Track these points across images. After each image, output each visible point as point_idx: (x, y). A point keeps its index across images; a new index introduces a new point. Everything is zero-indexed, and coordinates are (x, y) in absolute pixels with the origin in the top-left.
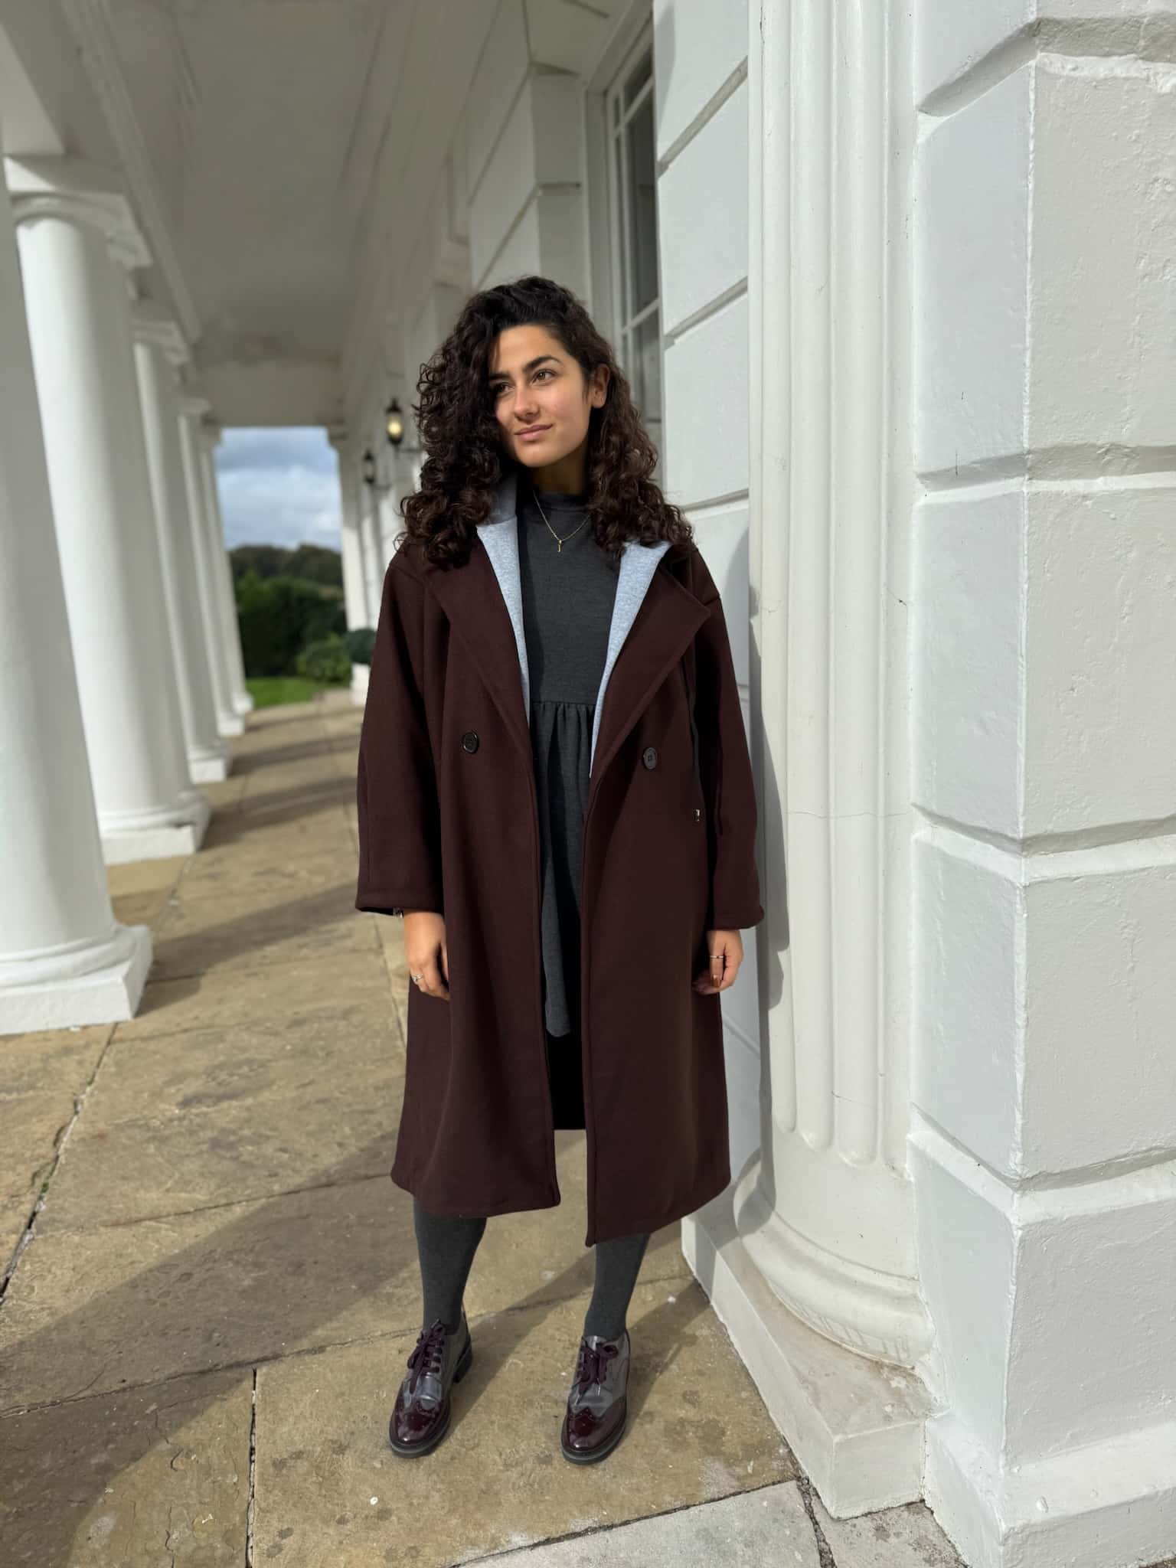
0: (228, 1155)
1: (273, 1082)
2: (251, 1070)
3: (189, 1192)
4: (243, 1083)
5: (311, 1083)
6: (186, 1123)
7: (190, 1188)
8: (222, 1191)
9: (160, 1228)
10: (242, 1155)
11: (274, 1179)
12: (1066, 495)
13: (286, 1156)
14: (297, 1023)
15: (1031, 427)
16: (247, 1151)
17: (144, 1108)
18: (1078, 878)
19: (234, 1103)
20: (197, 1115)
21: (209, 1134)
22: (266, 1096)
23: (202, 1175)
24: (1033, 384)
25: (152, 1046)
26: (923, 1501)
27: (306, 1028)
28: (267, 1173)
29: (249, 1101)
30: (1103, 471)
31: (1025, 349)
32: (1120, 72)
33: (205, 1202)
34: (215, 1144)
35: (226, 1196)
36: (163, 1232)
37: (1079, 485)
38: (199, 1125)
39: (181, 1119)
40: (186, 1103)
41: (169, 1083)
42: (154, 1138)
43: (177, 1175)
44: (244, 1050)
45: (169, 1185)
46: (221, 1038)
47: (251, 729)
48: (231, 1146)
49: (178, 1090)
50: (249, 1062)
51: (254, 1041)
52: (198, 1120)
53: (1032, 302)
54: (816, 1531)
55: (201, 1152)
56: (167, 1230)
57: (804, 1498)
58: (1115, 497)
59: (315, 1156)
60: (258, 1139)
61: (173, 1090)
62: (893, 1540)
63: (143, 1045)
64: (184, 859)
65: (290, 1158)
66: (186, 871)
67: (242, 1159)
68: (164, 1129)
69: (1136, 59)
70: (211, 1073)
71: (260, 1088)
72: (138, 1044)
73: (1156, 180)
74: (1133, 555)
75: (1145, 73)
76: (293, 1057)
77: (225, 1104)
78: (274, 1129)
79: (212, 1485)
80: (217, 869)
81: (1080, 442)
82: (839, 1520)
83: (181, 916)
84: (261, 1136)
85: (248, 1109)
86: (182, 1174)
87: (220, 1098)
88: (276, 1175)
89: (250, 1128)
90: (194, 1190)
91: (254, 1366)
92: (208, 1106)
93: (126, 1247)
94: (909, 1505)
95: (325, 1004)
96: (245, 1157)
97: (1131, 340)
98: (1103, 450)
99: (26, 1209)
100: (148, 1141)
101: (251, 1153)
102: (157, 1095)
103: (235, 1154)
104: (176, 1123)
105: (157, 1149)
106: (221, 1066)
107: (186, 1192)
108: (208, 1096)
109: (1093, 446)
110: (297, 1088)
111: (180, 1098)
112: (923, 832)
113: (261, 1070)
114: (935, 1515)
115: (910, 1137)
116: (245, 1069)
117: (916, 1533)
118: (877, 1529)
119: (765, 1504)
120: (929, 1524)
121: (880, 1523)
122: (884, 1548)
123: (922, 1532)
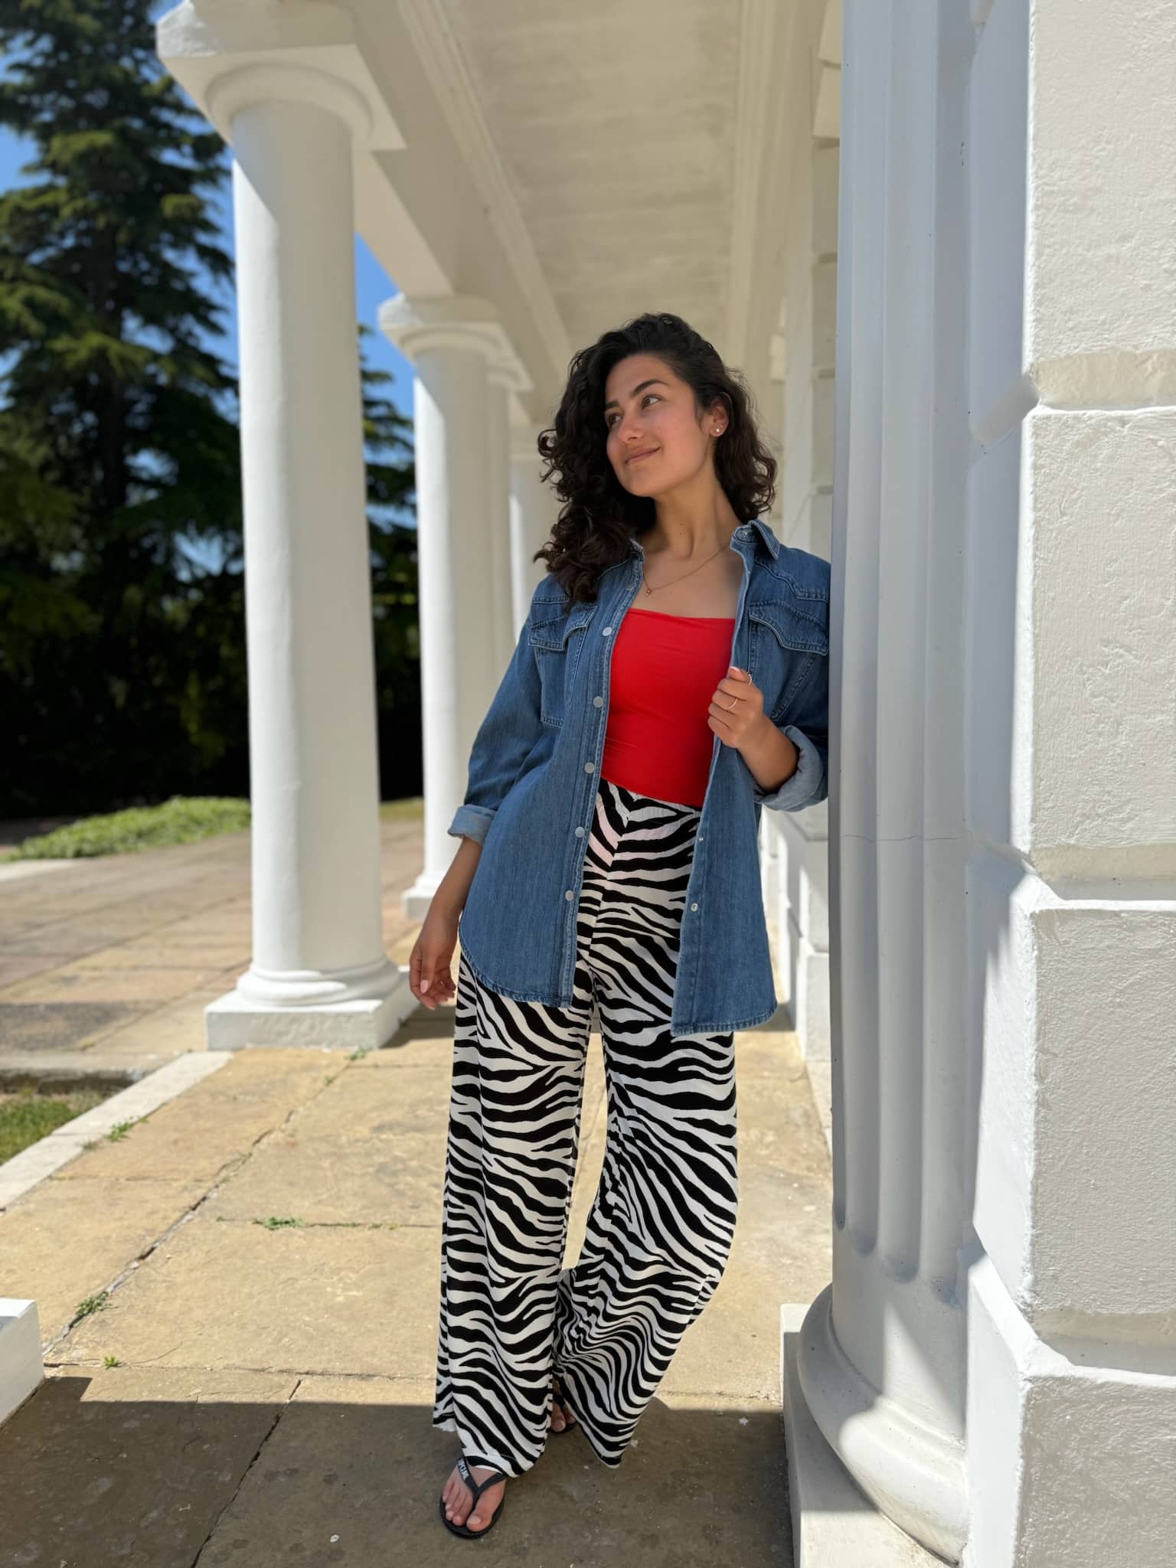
0: (388, 1181)
3: (336, 1207)
6: (367, 1146)
7: (339, 1204)
8: (364, 1212)
10: (399, 1183)
11: (415, 1210)
15: (1036, 336)
16: (405, 1181)
17: (343, 1126)
23: (355, 1194)
25: (379, 1074)
28: (410, 1204)
29: (432, 1136)
35: (365, 1217)
36: (296, 1238)
38: (378, 1150)
41: (374, 1109)
45: (324, 1197)
46: (439, 1079)
48: (394, 1173)
49: (379, 1116)
52: (379, 1145)
55: (366, 1174)
56: (300, 1236)
60: (419, 1172)
61: (374, 1115)
63: (371, 1075)
67: (397, 1187)
72: (368, 1073)
77: (410, 1136)
79: (205, 1477)
84: (424, 1169)
85: (427, 1143)
87: (408, 1129)
88: (418, 1207)
89: (419, 1161)
90: (341, 1206)
91: (303, 1377)
92: (395, 1135)
93: (259, 1243)
96: (401, 1187)
101: (407, 1184)
102: (360, 1118)
104: (360, 1144)
105: (332, 1164)
106: (425, 1103)
108: (399, 1124)
111: (376, 1123)
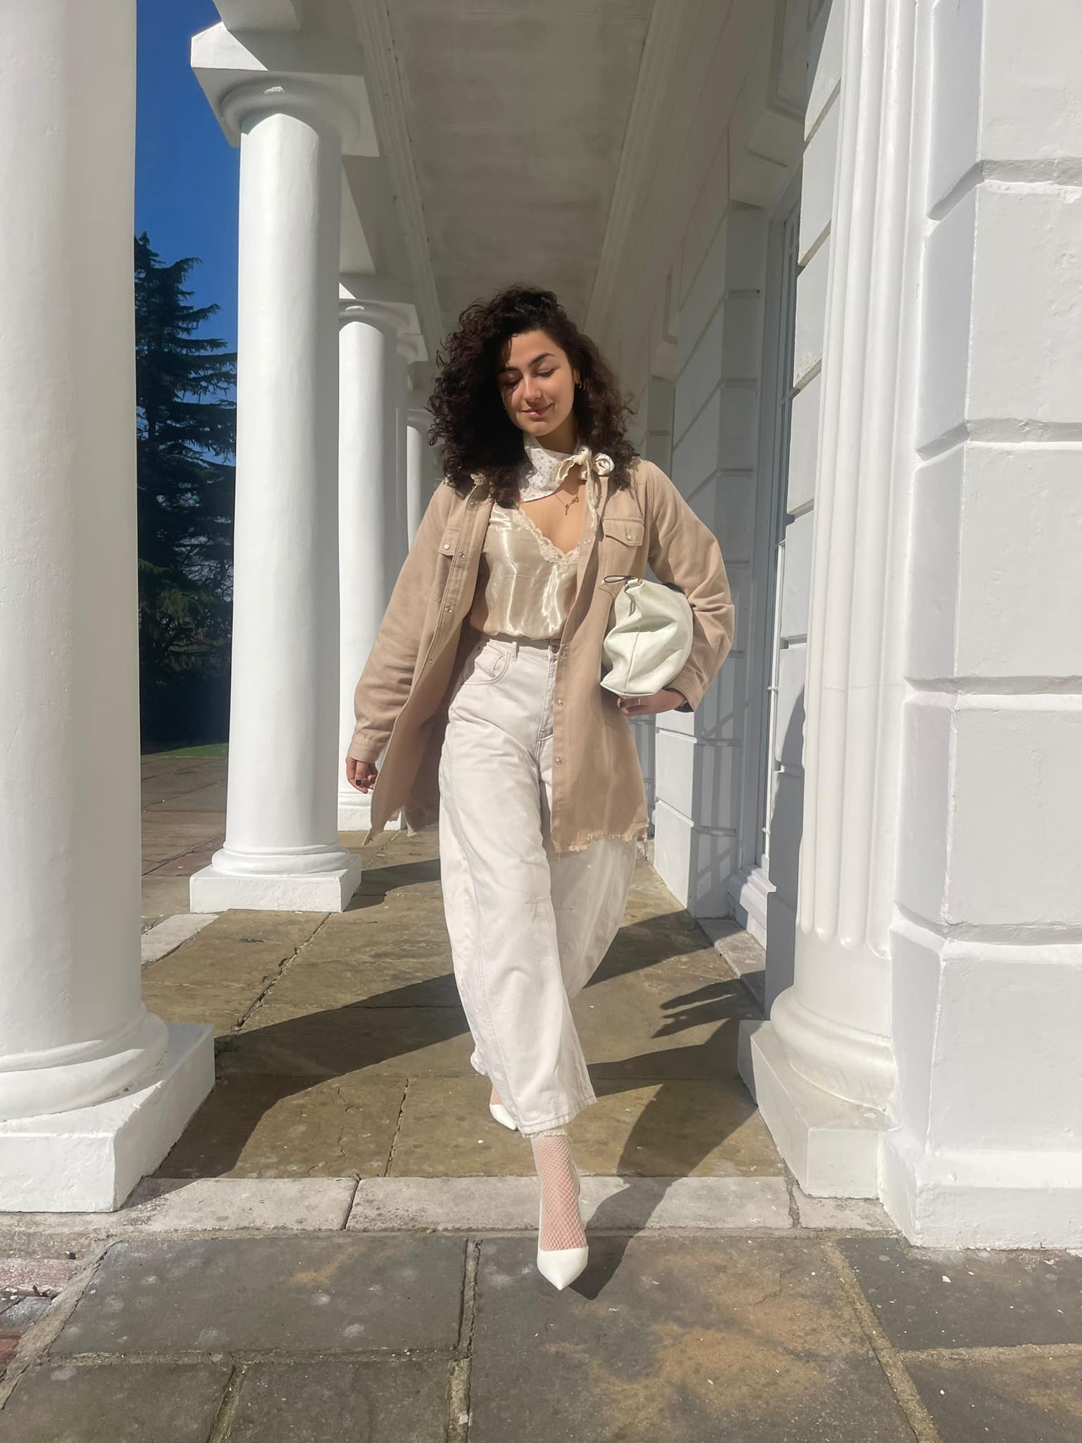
2: (427, 946)
4: (421, 951)
6: (375, 965)
8: (397, 999)
9: (350, 1012)
12: (995, 450)
13: (445, 989)
15: (970, 406)
19: (411, 959)
20: (384, 962)
22: (436, 959)
24: (972, 380)
26: (878, 1199)
28: (431, 995)
29: (423, 960)
30: (1025, 437)
31: (968, 357)
32: (1039, 191)
33: (383, 1003)
34: (394, 977)
35: (399, 1002)
37: (1006, 446)
40: (378, 956)
42: (351, 969)
43: (365, 988)
44: (423, 935)
49: (371, 950)
50: (427, 941)
51: (432, 932)
54: (790, 1199)
57: (788, 1185)
58: (1030, 454)
61: (368, 949)
62: (848, 1212)
68: (359, 966)
69: (1052, 183)
70: (397, 943)
71: (433, 955)
73: (1064, 255)
74: (1042, 493)
75: (1057, 192)
77: (405, 960)
80: (416, 839)
81: (1005, 417)
82: (810, 1196)
83: (384, 862)
85: (422, 963)
86: (369, 989)
88: (437, 997)
89: (421, 973)
91: (407, 1078)
92: (393, 959)
94: (866, 1200)
98: (1023, 423)
99: (259, 991)
100: (346, 970)
102: (355, 950)
103: (408, 983)
104: (368, 964)
105: (352, 975)
109: (1015, 420)
111: (373, 953)
112: (912, 695)
113: (435, 946)
114: (884, 1207)
115: (891, 927)
116: (423, 944)
117: (866, 1212)
118: (837, 1206)
119: (757, 1183)
120: (878, 1210)
121: (840, 1203)
122: (839, 1214)
123: (871, 1212)
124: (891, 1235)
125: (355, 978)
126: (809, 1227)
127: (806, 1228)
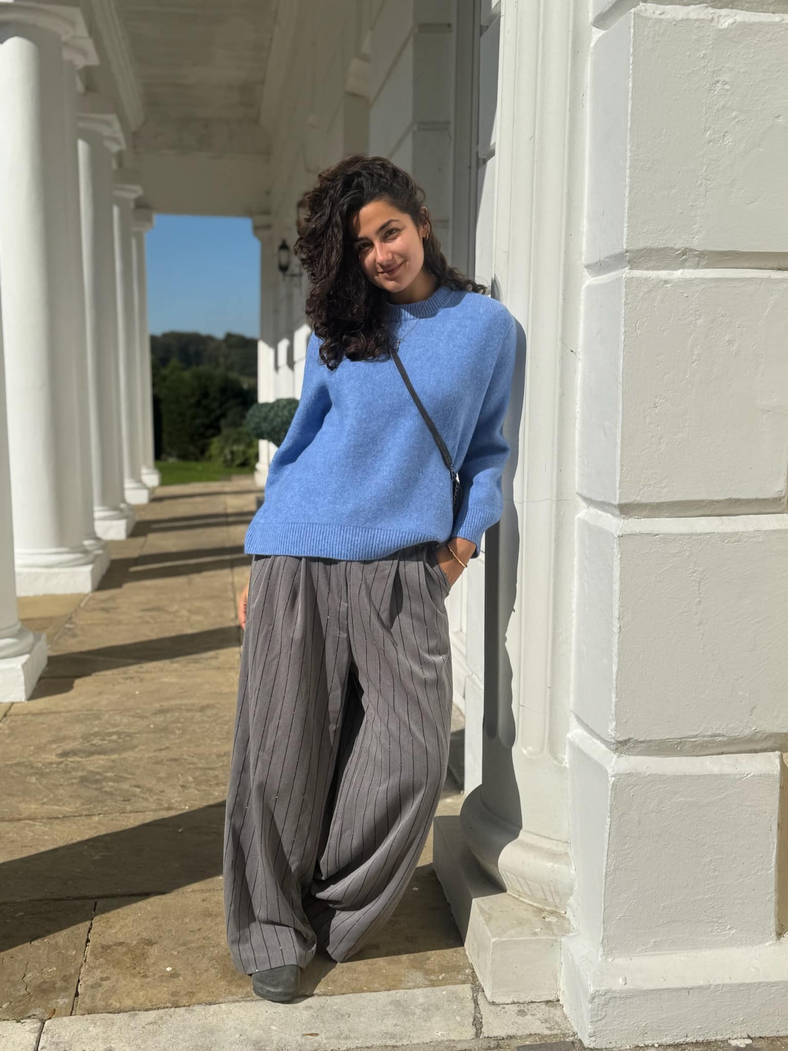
0: (94, 786)
1: (136, 747)
2: (119, 738)
3: (60, 806)
4: (113, 745)
5: (167, 748)
6: (62, 766)
7: (61, 803)
8: (85, 807)
9: (35, 825)
10: (105, 787)
11: (127, 802)
12: (653, 280)
13: (138, 790)
14: (162, 711)
15: (628, 235)
16: (109, 786)
17: (30, 755)
18: (658, 535)
19: (102, 757)
20: (72, 762)
21: (80, 774)
22: (129, 755)
23: (71, 797)
24: (629, 209)
25: (40, 719)
26: (558, 1001)
27: (169, 715)
28: (122, 799)
29: (115, 756)
30: (682, 266)
31: (626, 186)
32: (693, 16)
33: (71, 812)
34: (83, 780)
35: (89, 809)
36: (37, 827)
37: (663, 274)
38: (73, 768)
39: (59, 763)
40: (65, 754)
41: (54, 741)
42: (36, 773)
43: (52, 796)
44: (115, 726)
45: (45, 800)
46: (98, 717)
47: (155, 499)
48: (97, 781)
49: (58, 747)
50: (118, 733)
51: (125, 720)
52: (72, 765)
53: (630, 156)
54: (475, 1008)
55: (73, 784)
56: (39, 826)
57: (473, 992)
58: (688, 282)
59: (163, 792)
60: (118, 779)
61: (54, 746)
62: (528, 1017)
63: (33, 718)
64: (80, 597)
65: (142, 792)
66: (82, 605)
67: (104, 790)
68: (46, 768)
69: (707, 7)
70: (86, 737)
71: (125, 749)
72: (29, 717)
73: (717, 82)
74: (699, 322)
75: (710, 16)
76: (154, 732)
77: (95, 757)
78: (133, 774)
79: (57, 954)
80: (110, 604)
81: (663, 246)
82: (493, 1003)
83: (74, 636)
84: (121, 777)
85: (113, 761)
86: (56, 796)
87: (91, 753)
88: (128, 800)
89: (113, 772)
90: (64, 805)
91: (96, 900)
92: (82, 758)
93: (8, 832)
94: (547, 1002)
95: (186, 701)
96: (107, 789)
97: (700, 182)
98: (679, 252)
100: (31, 775)
101: (111, 787)
102: (41, 749)
103: (99, 786)
104: (54, 766)
105: (37, 779)
106: (96, 734)
107: (57, 805)
108: (81, 751)
109: (672, 249)
110: (155, 751)
111: (59, 751)
112: (584, 512)
113: (127, 738)
114: (564, 1009)
115: (569, 735)
116: (115, 737)
117: (546, 1016)
118: (519, 1011)
119: (444, 993)
120: (558, 1013)
121: (523, 1008)
122: (520, 1020)
123: (551, 1015)
124: (568, 1038)
125: (41, 783)
126: (490, 1036)
127: (488, 1037)
